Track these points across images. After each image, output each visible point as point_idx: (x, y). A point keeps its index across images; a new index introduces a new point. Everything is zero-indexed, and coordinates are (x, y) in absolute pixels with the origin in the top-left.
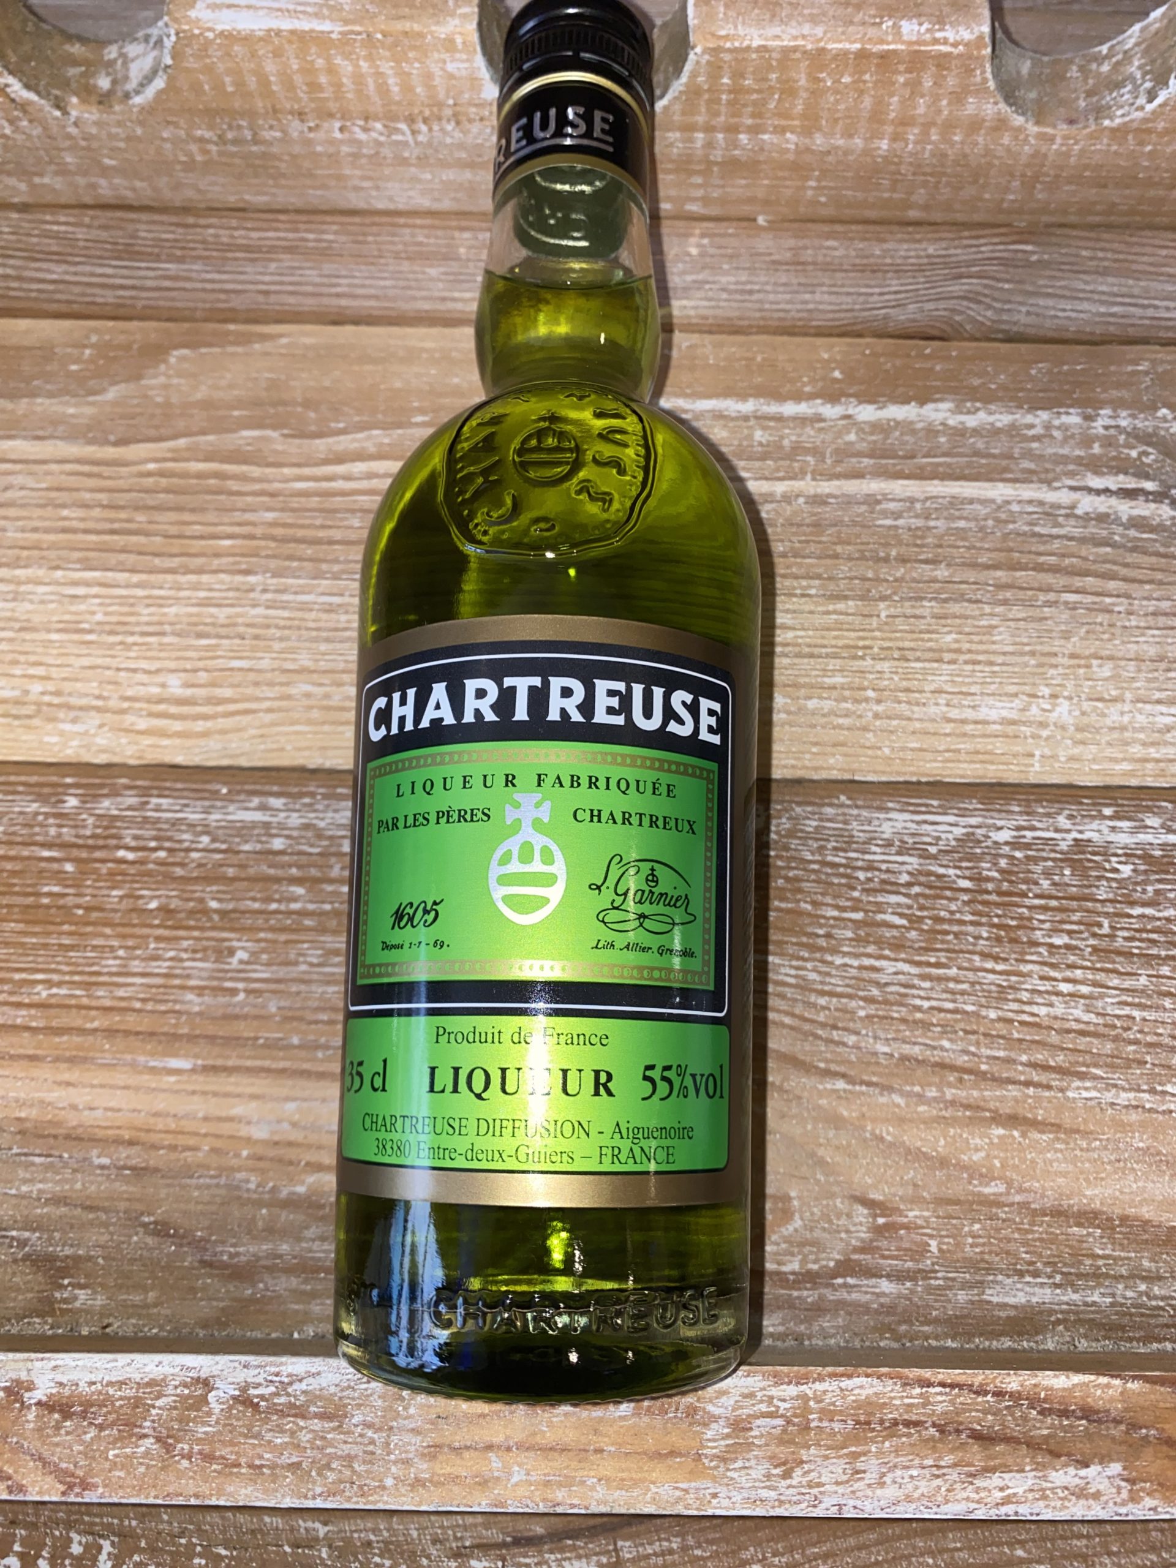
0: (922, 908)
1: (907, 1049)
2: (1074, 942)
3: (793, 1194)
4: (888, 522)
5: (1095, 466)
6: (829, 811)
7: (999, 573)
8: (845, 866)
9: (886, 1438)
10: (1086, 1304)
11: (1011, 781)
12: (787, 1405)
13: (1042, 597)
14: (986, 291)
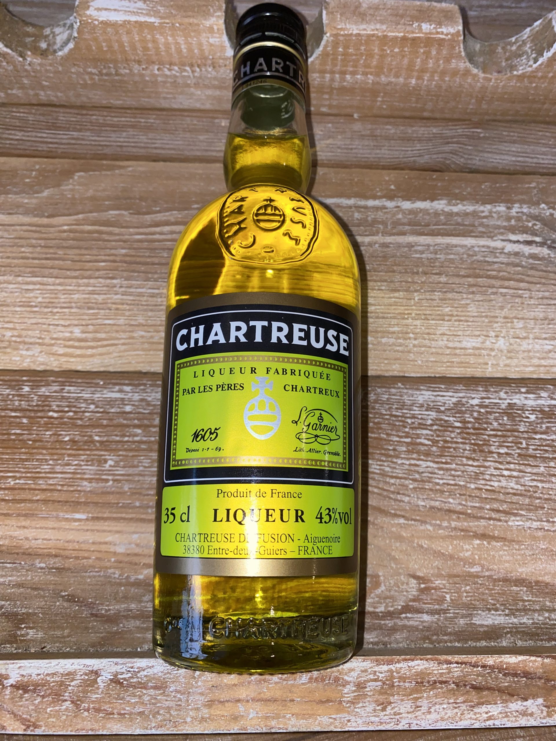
0: (438, 436)
1: (433, 503)
2: (509, 452)
3: (380, 574)
4: (418, 256)
5: (513, 230)
6: (393, 390)
7: (470, 279)
8: (402, 417)
9: (431, 690)
10: (521, 624)
11: (477, 376)
12: (383, 675)
13: (490, 290)
14: (460, 150)
